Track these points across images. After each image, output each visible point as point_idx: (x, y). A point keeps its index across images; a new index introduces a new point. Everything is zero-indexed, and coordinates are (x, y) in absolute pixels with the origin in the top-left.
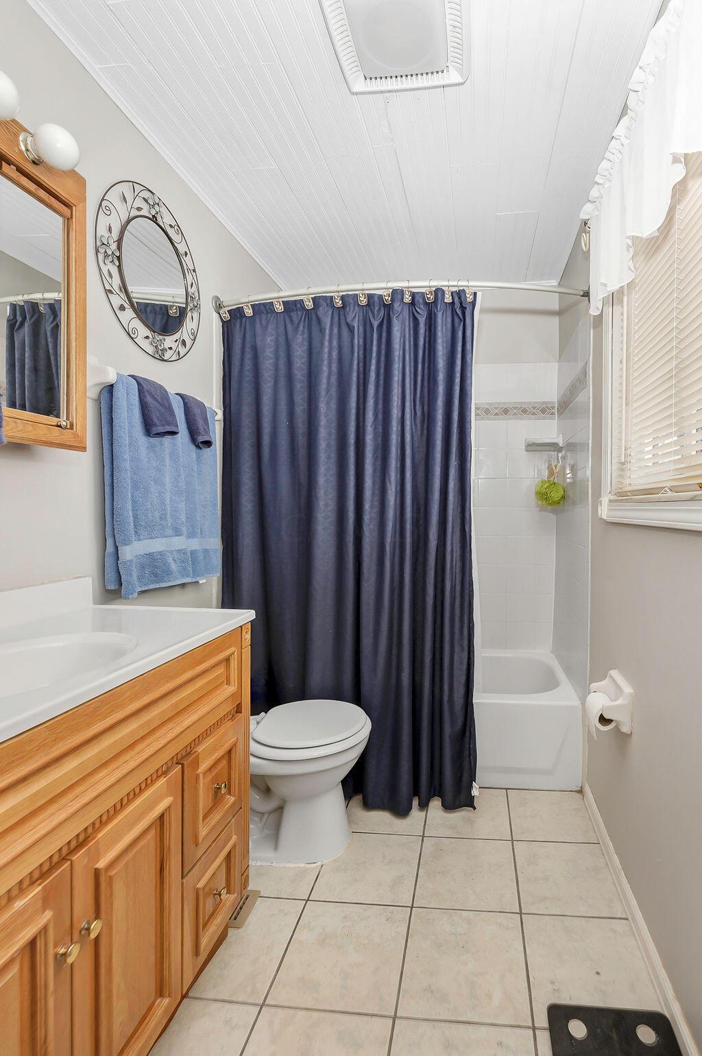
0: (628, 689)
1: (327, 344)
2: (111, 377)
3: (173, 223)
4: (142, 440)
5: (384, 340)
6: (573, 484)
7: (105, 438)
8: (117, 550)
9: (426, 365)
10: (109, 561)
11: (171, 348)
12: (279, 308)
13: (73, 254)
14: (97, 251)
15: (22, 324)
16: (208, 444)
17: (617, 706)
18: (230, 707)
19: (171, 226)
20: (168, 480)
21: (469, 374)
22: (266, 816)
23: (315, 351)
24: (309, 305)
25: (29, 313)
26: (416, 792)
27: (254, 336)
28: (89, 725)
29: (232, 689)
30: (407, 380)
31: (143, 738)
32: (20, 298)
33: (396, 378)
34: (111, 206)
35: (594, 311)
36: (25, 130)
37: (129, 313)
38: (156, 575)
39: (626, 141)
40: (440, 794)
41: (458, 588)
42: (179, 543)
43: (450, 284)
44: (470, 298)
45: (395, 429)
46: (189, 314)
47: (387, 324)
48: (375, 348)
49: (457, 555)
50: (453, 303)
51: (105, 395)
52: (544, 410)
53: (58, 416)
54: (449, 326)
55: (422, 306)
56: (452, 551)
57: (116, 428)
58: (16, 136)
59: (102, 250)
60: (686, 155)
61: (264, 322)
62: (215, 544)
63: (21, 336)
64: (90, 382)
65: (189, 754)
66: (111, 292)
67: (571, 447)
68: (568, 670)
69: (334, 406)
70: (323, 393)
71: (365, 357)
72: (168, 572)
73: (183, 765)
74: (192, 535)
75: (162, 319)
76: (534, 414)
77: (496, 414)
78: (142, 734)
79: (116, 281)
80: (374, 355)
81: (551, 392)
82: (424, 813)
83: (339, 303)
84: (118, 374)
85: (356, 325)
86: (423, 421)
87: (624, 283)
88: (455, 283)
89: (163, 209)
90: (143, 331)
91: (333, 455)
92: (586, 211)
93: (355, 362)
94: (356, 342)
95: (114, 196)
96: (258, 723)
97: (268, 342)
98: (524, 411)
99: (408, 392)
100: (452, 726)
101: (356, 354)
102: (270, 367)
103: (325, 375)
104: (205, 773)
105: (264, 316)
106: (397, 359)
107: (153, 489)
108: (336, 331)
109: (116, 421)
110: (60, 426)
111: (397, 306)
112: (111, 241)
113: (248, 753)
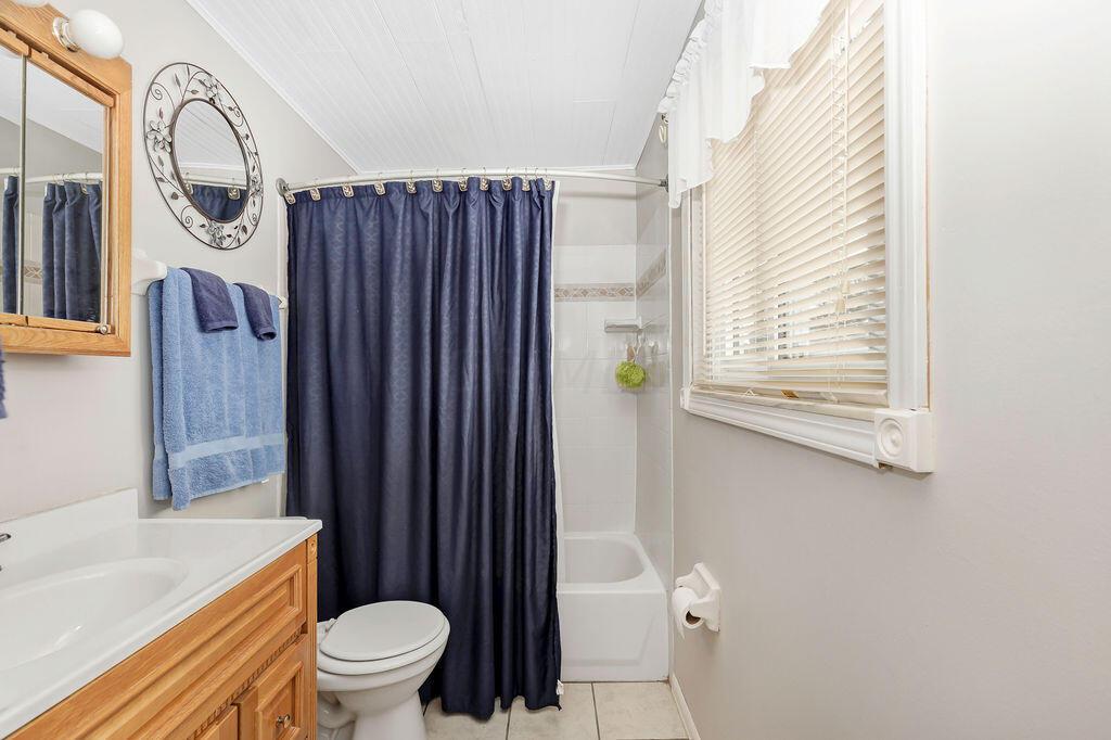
0: (715, 586)
1: (400, 231)
2: (161, 273)
3: (233, 105)
4: (196, 337)
5: (460, 227)
6: (654, 365)
7: (154, 337)
8: (167, 458)
9: (504, 253)
10: (158, 470)
11: (230, 236)
12: (349, 193)
13: (116, 145)
14: (146, 137)
15: (62, 206)
16: (272, 335)
17: (704, 603)
18: (295, 629)
19: (230, 109)
20: (226, 376)
21: (548, 263)
22: (335, 732)
23: (387, 237)
24: (381, 190)
25: (70, 195)
26: (498, 692)
27: (321, 221)
28: (125, 687)
29: (296, 610)
30: (485, 268)
31: (192, 686)
32: (60, 177)
33: (473, 266)
34: (160, 88)
35: (673, 204)
36: (60, 15)
37: (183, 201)
38: (211, 480)
39: (703, 44)
40: (524, 694)
41: (539, 479)
42: (238, 443)
43: (527, 171)
44: (548, 187)
45: (472, 318)
46: (251, 200)
47: (462, 210)
48: (450, 237)
49: (537, 446)
50: (530, 192)
51: (154, 290)
52: (623, 292)
53: (97, 320)
54: (527, 214)
55: (499, 194)
56: (533, 442)
57: (166, 326)
58: (49, 22)
59: (151, 137)
60: (766, 70)
61: (332, 206)
62: (280, 439)
63: (60, 218)
64: (135, 278)
65: (246, 691)
66: (161, 179)
67: (650, 329)
68: (653, 553)
69: (407, 294)
70: (396, 281)
71: (440, 245)
72: (226, 477)
73: (239, 706)
74: (253, 433)
75: (221, 202)
76: (613, 295)
77: (575, 296)
78: (189, 682)
79: (168, 169)
80: (450, 243)
81: (630, 276)
82: (507, 715)
83: (413, 190)
84: (169, 268)
85: (430, 213)
86: (501, 309)
87: (703, 182)
88: (533, 172)
89: (222, 92)
90: (198, 219)
91: (407, 345)
92: (664, 106)
93: (430, 250)
94: (431, 229)
95: (165, 80)
96: (327, 631)
97: (337, 227)
98: (604, 293)
99: (485, 280)
100: (535, 623)
101: (431, 242)
102: (339, 253)
103: (399, 262)
104: (265, 711)
105: (333, 200)
106: (473, 248)
107: (208, 389)
108: (409, 217)
109: (165, 320)
110: (99, 332)
111: (473, 195)
112: (162, 127)
113: (314, 668)
